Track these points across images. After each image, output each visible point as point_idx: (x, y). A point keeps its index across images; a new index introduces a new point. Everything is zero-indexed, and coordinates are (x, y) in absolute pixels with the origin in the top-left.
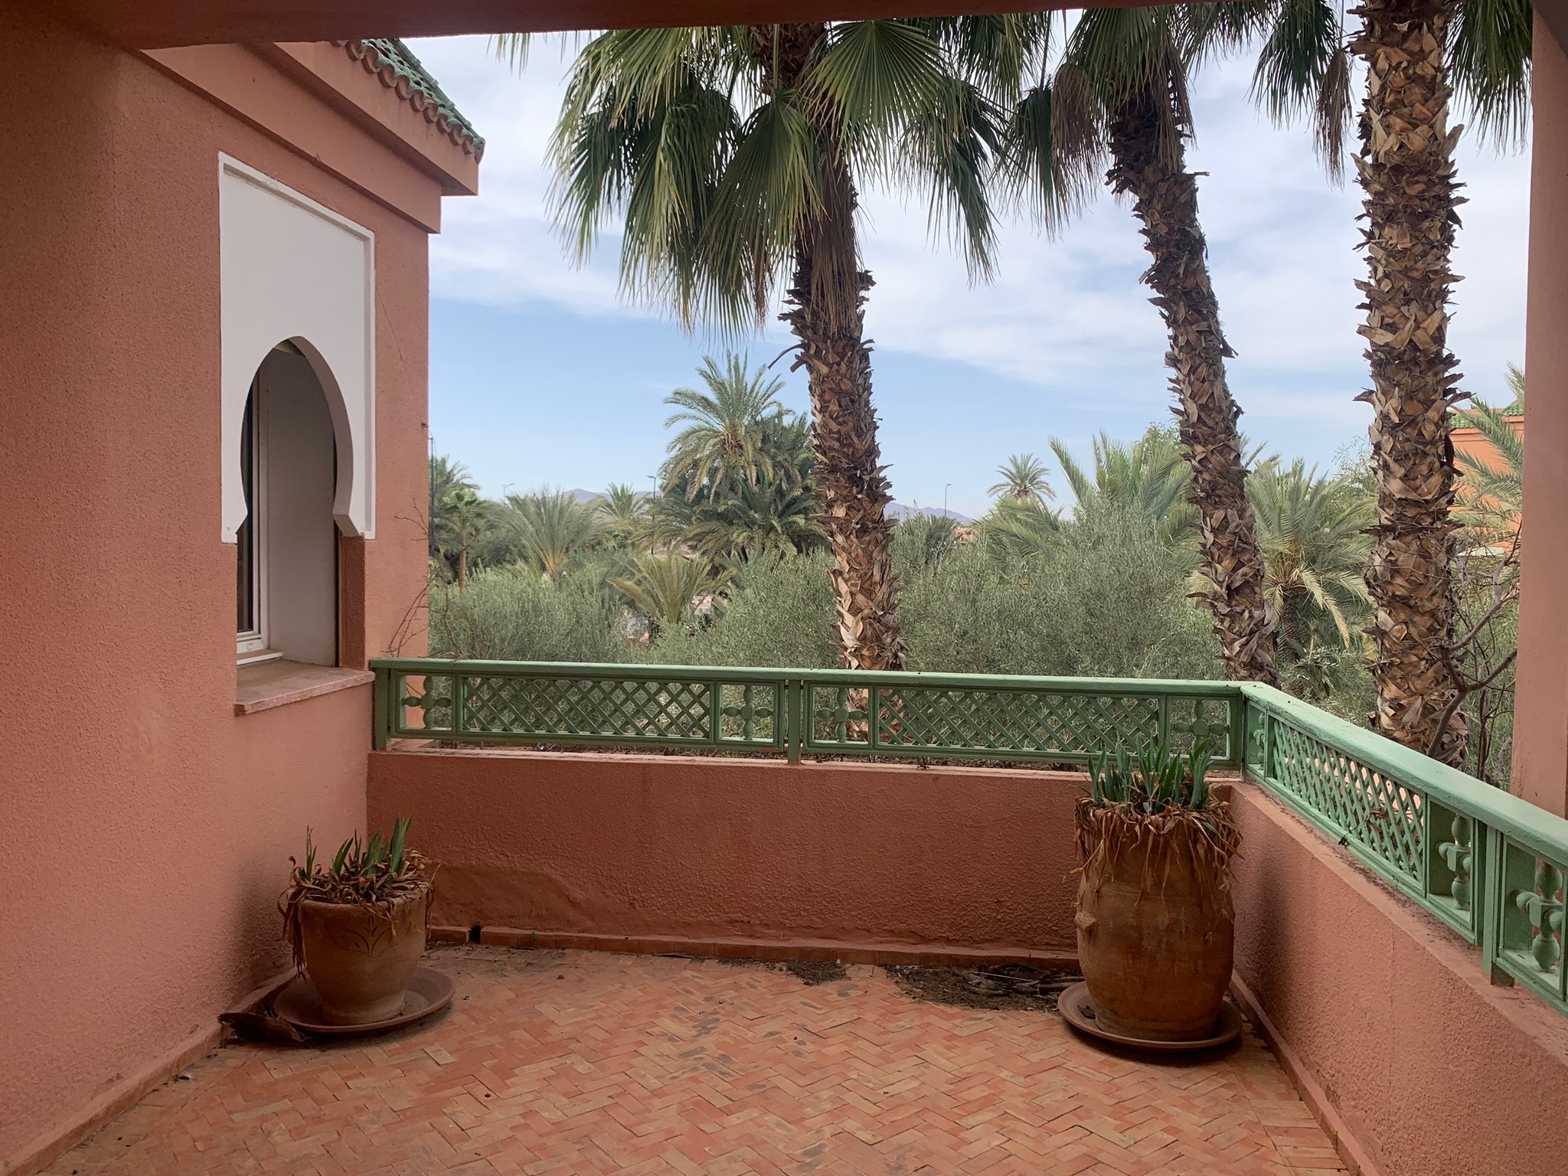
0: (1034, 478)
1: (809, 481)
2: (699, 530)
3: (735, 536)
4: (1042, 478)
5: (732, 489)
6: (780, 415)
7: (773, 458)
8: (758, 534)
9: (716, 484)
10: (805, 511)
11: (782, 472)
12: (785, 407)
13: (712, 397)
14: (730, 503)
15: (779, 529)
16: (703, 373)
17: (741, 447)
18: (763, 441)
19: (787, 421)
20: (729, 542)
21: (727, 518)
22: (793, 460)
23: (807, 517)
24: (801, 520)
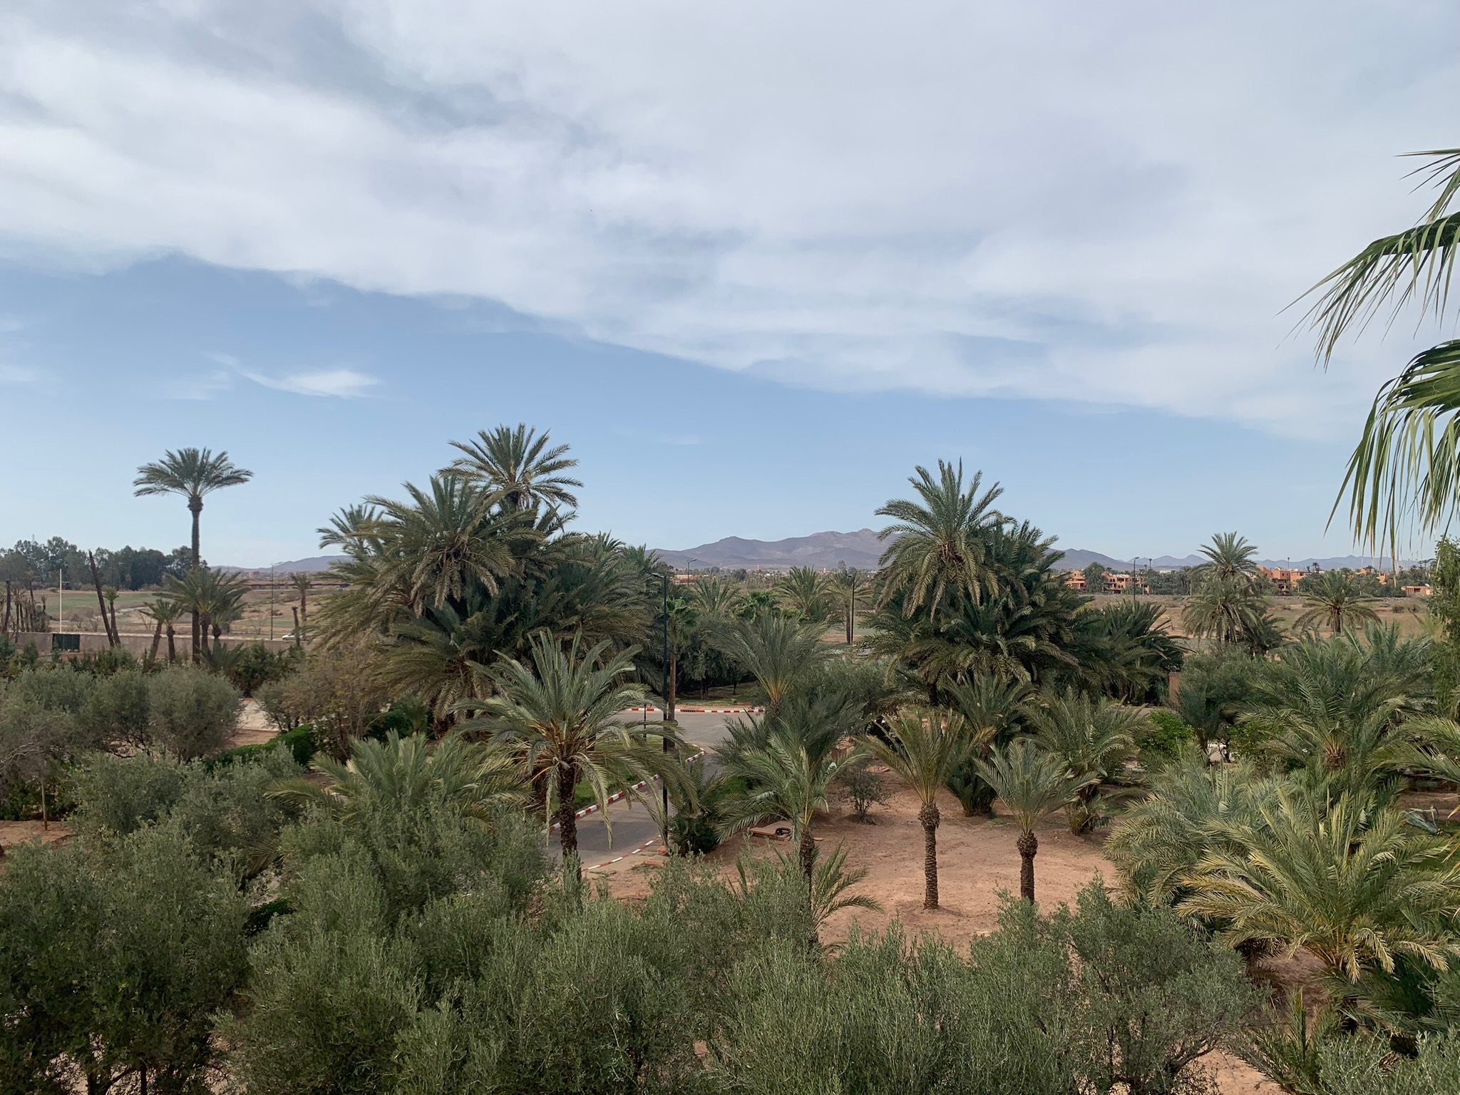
1: (1037, 597)
2: (918, 649)
3: (961, 658)
5: (954, 606)
6: (998, 524)
7: (997, 573)
8: (985, 655)
9: (936, 601)
10: (1035, 631)
11: (1008, 589)
12: (1005, 514)
13: (925, 506)
14: (953, 622)
15: (1007, 650)
16: (917, 486)
17: (960, 559)
18: (986, 555)
19: (1007, 528)
20: (952, 663)
21: (951, 638)
22: (1018, 574)
23: (1038, 638)
24: (1031, 643)
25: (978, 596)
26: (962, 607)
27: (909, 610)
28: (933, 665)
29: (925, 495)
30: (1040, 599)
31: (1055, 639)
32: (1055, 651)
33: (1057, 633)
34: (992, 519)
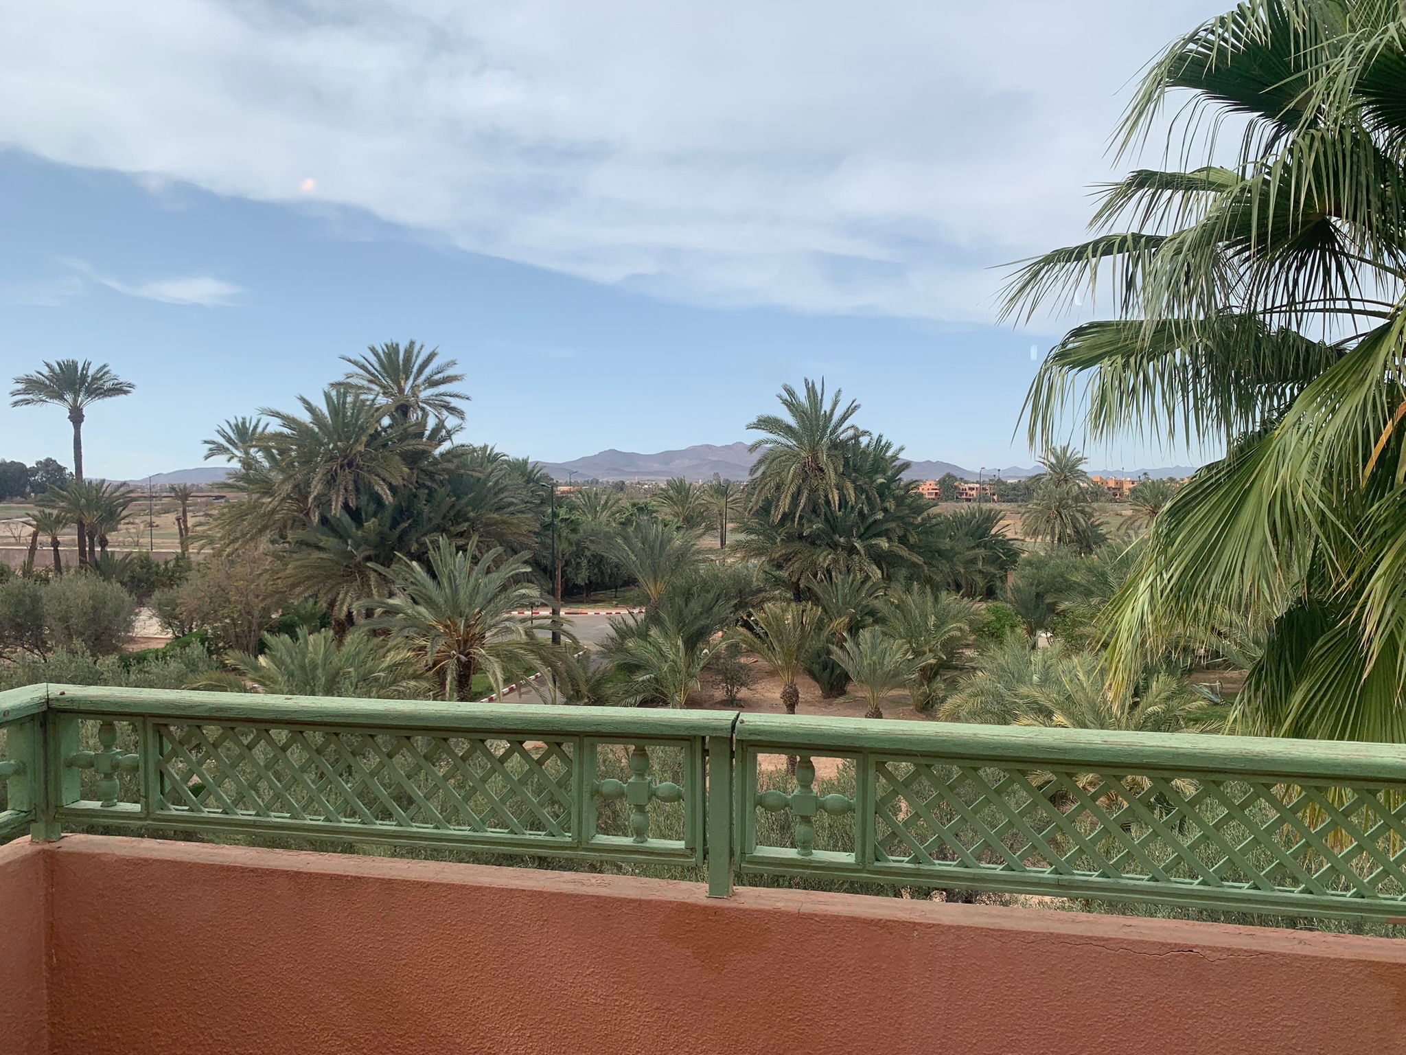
0: (1073, 466)
2: (783, 551)
3: (821, 559)
4: (1081, 467)
5: (814, 511)
6: (856, 437)
7: (853, 482)
8: (843, 557)
9: (800, 508)
10: (886, 534)
11: (864, 497)
12: (861, 429)
13: (791, 420)
14: (814, 526)
15: (862, 552)
16: (785, 402)
17: (821, 470)
18: (844, 466)
19: (864, 442)
20: (813, 563)
21: (812, 541)
22: (872, 483)
23: (890, 540)
24: (884, 544)
25: (837, 503)
26: (823, 514)
27: (776, 516)
28: (796, 565)
29: (791, 410)
30: (891, 505)
31: (903, 540)
32: (904, 552)
33: (905, 536)
34: (851, 432)
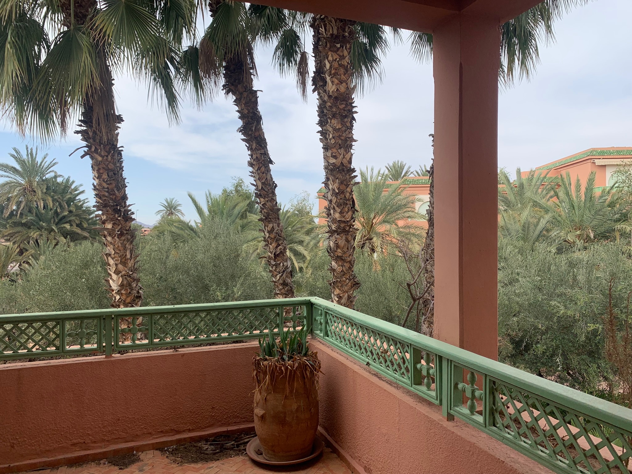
0: (175, 208)
1: (72, 208)
2: (11, 232)
3: (32, 234)
4: (179, 208)
5: (30, 211)
6: (56, 177)
7: (52, 197)
8: (45, 233)
9: (21, 209)
10: (70, 222)
11: (58, 204)
12: (59, 174)
13: (18, 167)
14: (29, 218)
15: (56, 231)
16: (13, 156)
17: (35, 192)
18: (46, 189)
19: (59, 180)
20: (29, 237)
21: (27, 226)
22: (63, 198)
23: (71, 225)
24: (68, 226)
25: (42, 207)
26: (34, 212)
27: (7, 214)
29: (17, 161)
31: (79, 226)
32: (79, 231)
33: (81, 223)
